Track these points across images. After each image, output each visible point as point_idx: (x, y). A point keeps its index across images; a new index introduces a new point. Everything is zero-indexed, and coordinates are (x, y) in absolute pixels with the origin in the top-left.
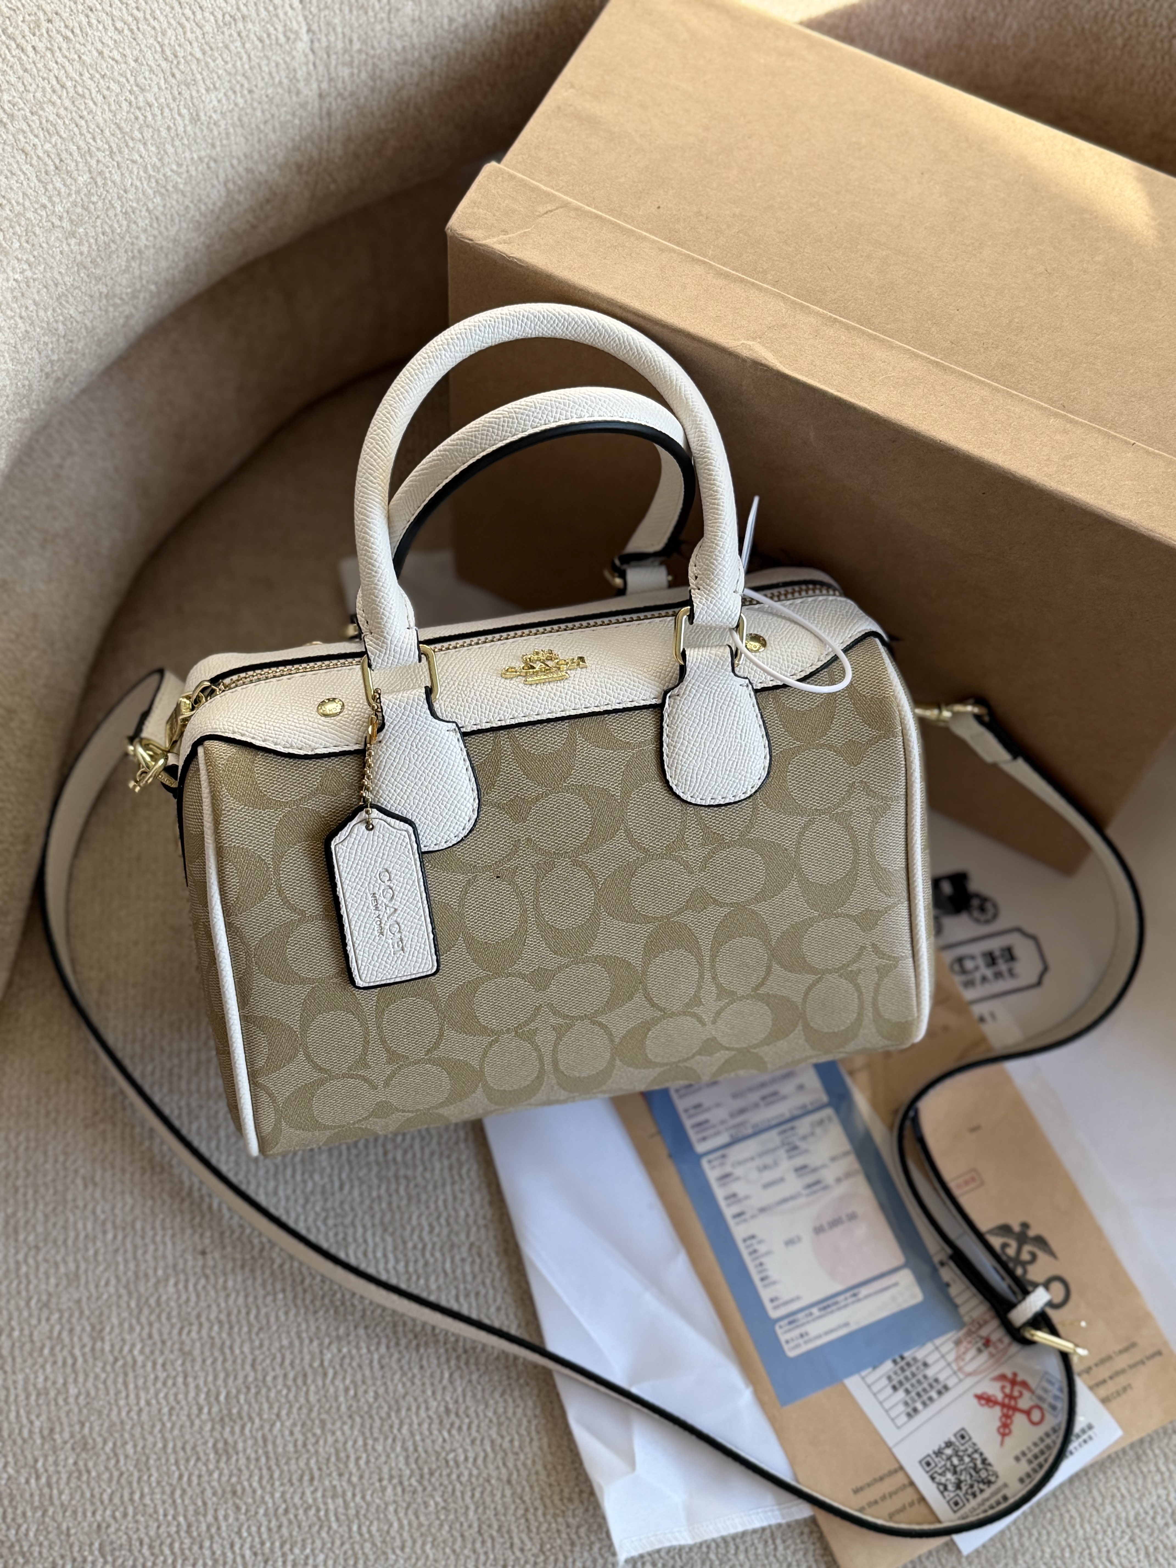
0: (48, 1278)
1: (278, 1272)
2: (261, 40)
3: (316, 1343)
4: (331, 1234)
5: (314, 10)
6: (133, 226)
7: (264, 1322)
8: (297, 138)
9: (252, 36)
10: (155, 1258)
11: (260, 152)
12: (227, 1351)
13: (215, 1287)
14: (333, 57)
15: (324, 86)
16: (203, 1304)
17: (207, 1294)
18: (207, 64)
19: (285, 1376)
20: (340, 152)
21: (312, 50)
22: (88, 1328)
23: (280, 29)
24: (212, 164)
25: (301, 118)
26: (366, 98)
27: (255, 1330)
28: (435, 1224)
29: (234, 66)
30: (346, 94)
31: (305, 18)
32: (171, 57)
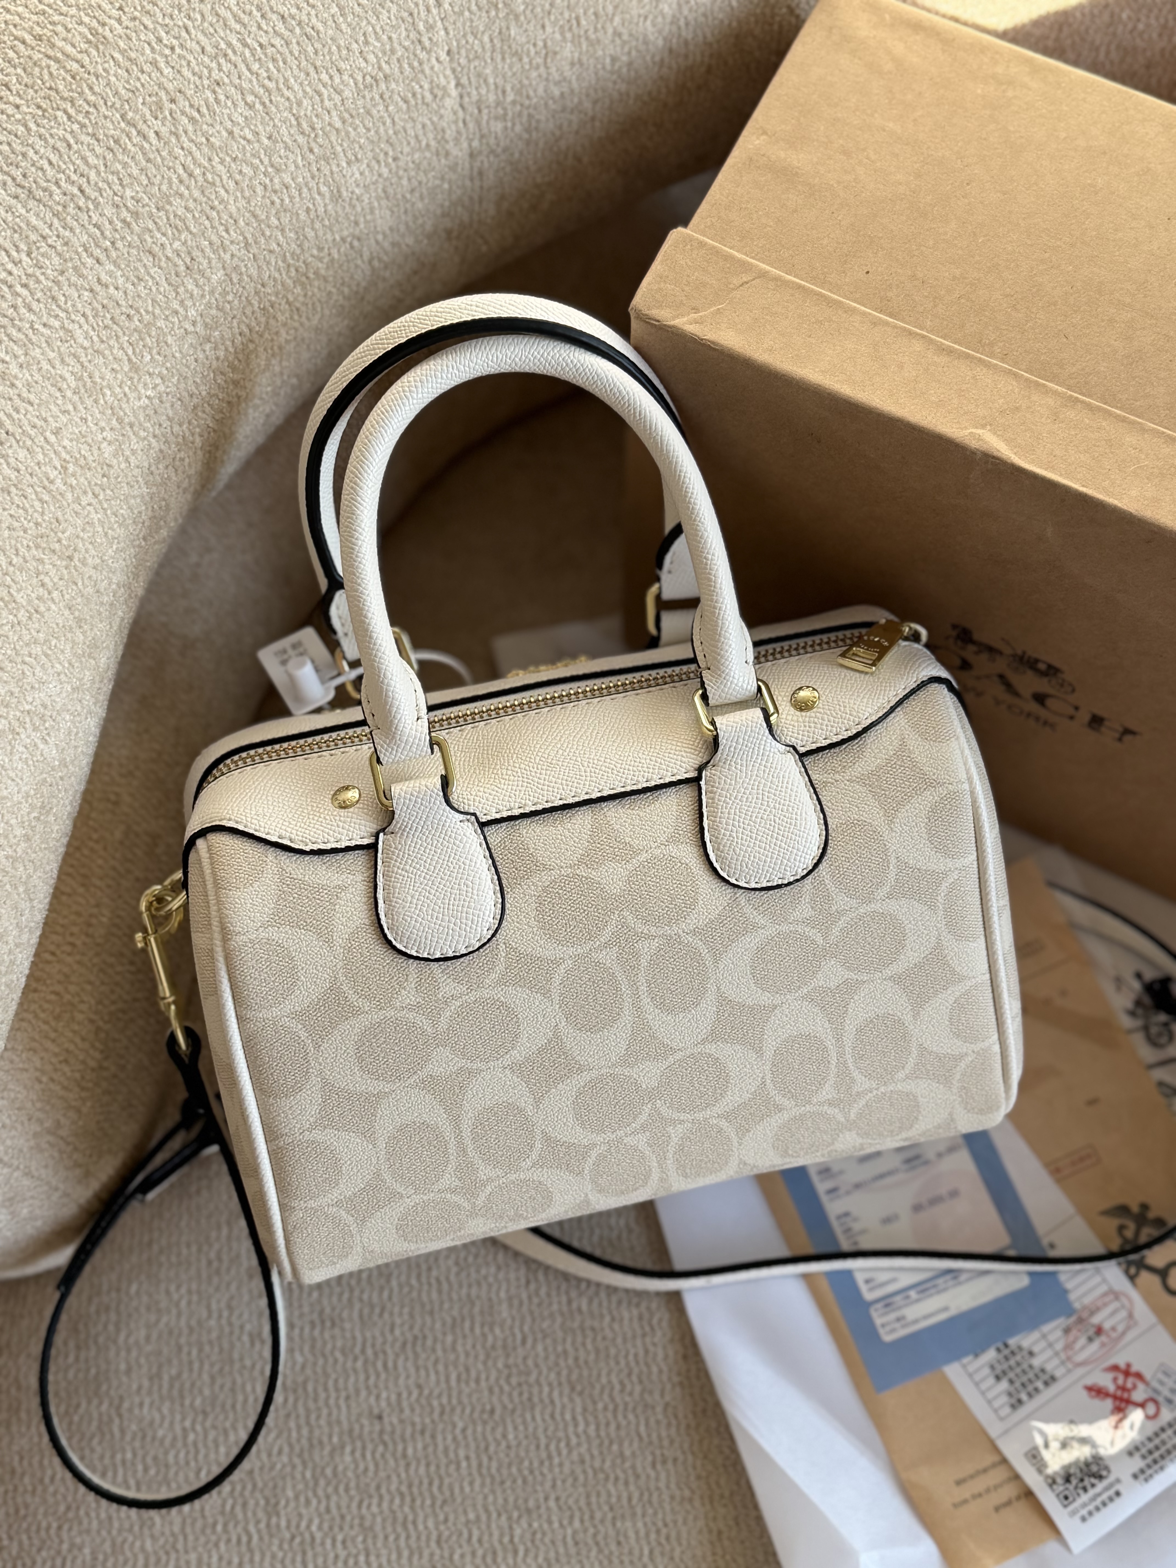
0: (217, 1446)
1: (460, 1437)
2: (406, 101)
3: (504, 1518)
4: (515, 1394)
5: (463, 61)
6: (272, 322)
7: (447, 1493)
8: (447, 204)
9: (396, 97)
10: (329, 1424)
11: (407, 224)
12: (411, 1527)
13: (394, 1454)
14: (485, 111)
15: (475, 144)
16: (382, 1474)
17: (386, 1462)
18: (347, 134)
19: (474, 1554)
20: (492, 211)
21: (462, 106)
22: (262, 1502)
23: (426, 86)
24: (356, 243)
25: (450, 182)
26: (521, 153)
27: (439, 1503)
28: (626, 1381)
29: (377, 132)
30: (499, 150)
31: (454, 71)
32: (307, 129)
